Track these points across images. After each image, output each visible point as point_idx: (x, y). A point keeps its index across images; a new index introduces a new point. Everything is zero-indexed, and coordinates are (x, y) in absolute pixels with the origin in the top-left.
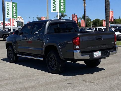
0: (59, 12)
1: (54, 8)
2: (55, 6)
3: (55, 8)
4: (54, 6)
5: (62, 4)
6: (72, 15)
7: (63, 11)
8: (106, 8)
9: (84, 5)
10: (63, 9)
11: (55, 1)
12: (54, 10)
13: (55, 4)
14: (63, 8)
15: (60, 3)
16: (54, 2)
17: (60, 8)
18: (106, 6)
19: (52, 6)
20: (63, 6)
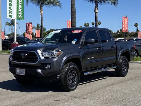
0: (16, 18)
1: (10, 14)
2: (12, 12)
3: (12, 14)
4: (10, 11)
5: (20, 10)
6: (27, 23)
7: (21, 17)
8: (72, 16)
9: (41, 13)
10: (21, 16)
11: (12, 6)
12: (10, 17)
13: (12, 9)
14: (21, 14)
15: (18, 8)
16: (10, 7)
17: (18, 14)
18: (72, 15)
19: (8, 12)
20: (21, 12)
